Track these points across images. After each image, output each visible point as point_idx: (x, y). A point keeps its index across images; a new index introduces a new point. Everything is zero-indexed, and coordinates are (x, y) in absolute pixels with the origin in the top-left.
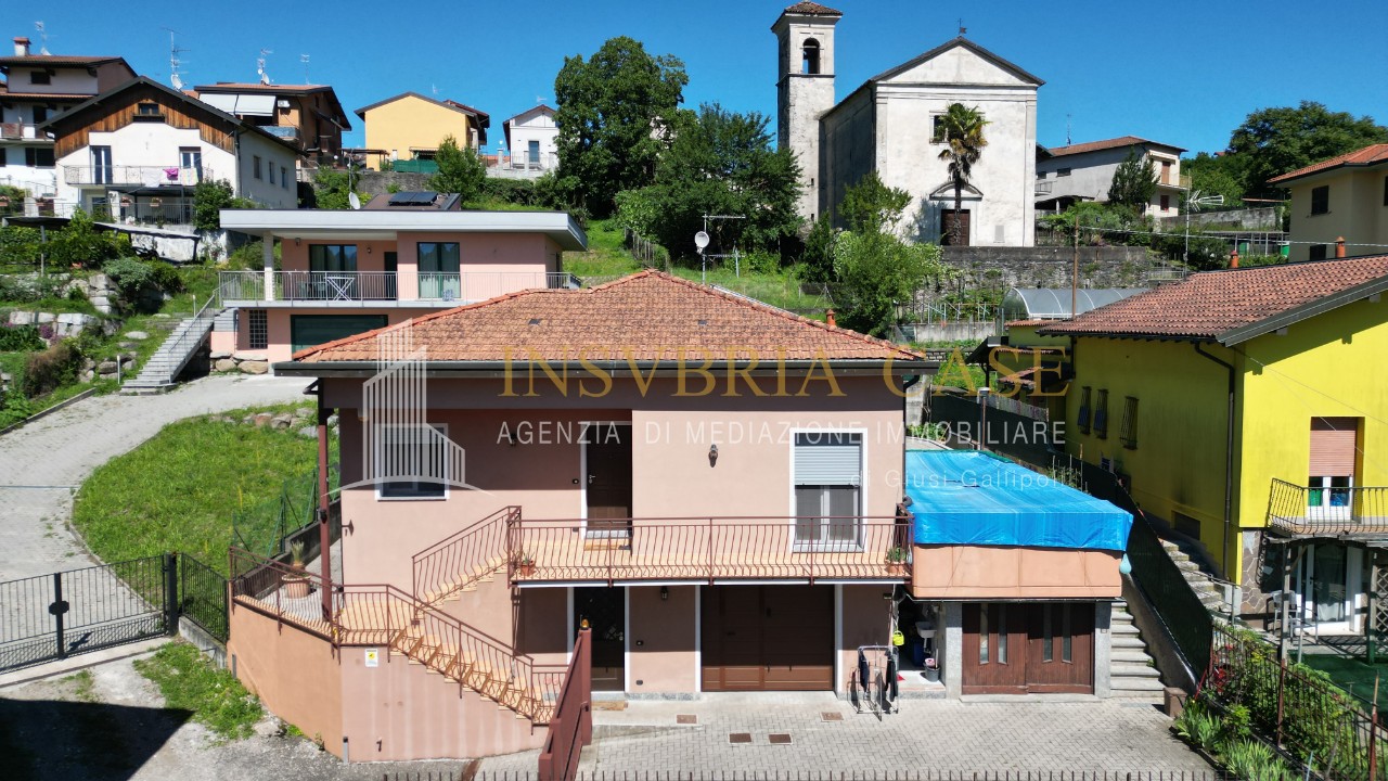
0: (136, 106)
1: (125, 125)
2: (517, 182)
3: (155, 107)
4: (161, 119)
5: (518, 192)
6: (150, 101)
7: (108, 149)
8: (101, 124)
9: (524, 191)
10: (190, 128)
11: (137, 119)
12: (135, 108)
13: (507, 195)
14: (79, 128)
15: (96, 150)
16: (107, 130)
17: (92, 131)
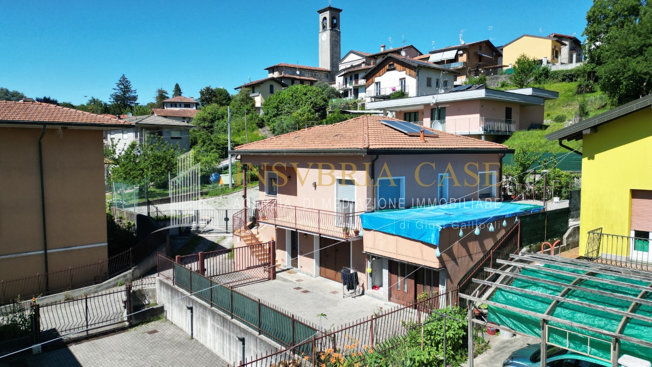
0: (388, 65)
1: (385, 73)
2: (567, 71)
3: (393, 65)
4: (394, 69)
5: (567, 76)
6: (392, 63)
7: (379, 83)
8: (378, 74)
9: (570, 75)
10: (403, 71)
11: (388, 70)
12: (387, 67)
13: (560, 78)
14: (372, 77)
15: (377, 83)
16: (380, 76)
17: (376, 77)
